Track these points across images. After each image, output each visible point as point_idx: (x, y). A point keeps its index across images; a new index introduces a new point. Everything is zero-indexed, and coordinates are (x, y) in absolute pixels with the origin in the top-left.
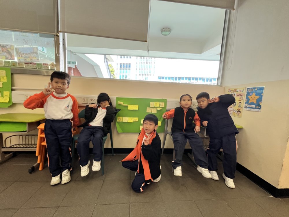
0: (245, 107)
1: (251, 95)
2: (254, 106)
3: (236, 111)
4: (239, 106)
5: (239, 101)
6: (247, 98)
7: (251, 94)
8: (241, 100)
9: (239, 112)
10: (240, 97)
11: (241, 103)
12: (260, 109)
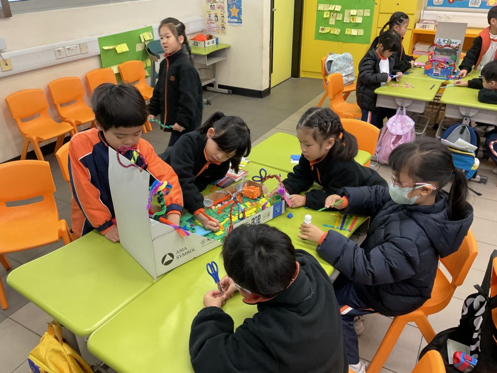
0: (229, 22)
1: (231, 8)
2: (236, 20)
3: (219, 28)
4: (223, 22)
5: (221, 14)
6: (229, 11)
7: (231, 6)
8: (222, 13)
9: (223, 28)
10: (221, 9)
11: (223, 16)
12: (241, 23)
